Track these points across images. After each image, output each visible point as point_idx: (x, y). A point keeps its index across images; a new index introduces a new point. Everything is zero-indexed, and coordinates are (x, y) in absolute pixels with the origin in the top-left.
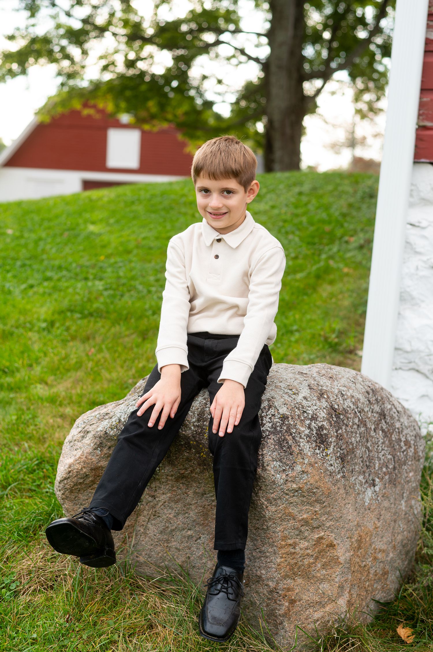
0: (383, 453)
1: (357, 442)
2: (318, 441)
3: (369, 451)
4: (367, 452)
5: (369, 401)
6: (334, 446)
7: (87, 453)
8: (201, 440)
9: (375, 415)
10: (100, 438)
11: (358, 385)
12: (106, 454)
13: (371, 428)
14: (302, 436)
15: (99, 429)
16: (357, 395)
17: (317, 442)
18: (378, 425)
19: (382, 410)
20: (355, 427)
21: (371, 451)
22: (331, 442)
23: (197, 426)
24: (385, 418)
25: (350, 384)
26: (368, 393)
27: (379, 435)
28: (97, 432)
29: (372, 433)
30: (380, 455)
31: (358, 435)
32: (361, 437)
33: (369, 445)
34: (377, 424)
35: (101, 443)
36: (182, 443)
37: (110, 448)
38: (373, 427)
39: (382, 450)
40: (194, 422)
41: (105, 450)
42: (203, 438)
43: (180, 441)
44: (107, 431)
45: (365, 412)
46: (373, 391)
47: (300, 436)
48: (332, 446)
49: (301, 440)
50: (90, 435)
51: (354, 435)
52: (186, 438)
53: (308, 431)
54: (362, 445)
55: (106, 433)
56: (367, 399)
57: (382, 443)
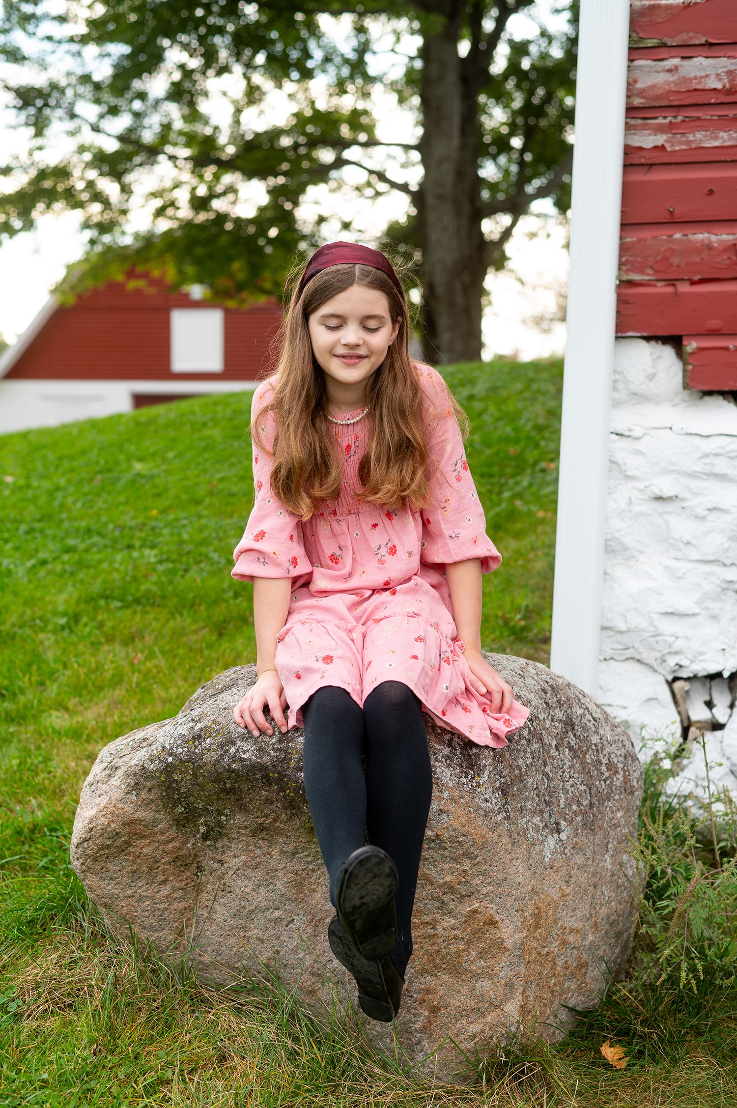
0: (571, 782)
1: (527, 765)
2: (464, 765)
3: (548, 780)
4: (546, 780)
5: (547, 703)
6: (490, 772)
7: (116, 799)
8: (285, 771)
9: (557, 724)
10: (135, 775)
11: (529, 681)
12: (144, 800)
13: (550, 744)
14: (439, 758)
15: (132, 763)
16: (527, 694)
17: (462, 767)
18: (562, 739)
19: (567, 716)
20: (524, 742)
21: (553, 780)
22: (485, 766)
23: (278, 749)
24: (573, 729)
25: (516, 679)
26: (545, 691)
27: (564, 754)
28: (130, 767)
29: (553, 752)
30: (568, 786)
31: (528, 755)
32: (533, 758)
33: (548, 769)
35: (136, 784)
36: (258, 777)
37: (150, 790)
38: (554, 743)
39: (570, 777)
40: (274, 744)
41: (144, 794)
42: (288, 768)
43: (255, 774)
44: (146, 765)
45: (539, 720)
46: (552, 686)
47: (436, 758)
48: (487, 772)
49: (438, 764)
50: (120, 773)
51: (522, 754)
52: (263, 768)
53: (449, 750)
54: (537, 770)
55: (144, 768)
56: (542, 701)
57: (570, 767)
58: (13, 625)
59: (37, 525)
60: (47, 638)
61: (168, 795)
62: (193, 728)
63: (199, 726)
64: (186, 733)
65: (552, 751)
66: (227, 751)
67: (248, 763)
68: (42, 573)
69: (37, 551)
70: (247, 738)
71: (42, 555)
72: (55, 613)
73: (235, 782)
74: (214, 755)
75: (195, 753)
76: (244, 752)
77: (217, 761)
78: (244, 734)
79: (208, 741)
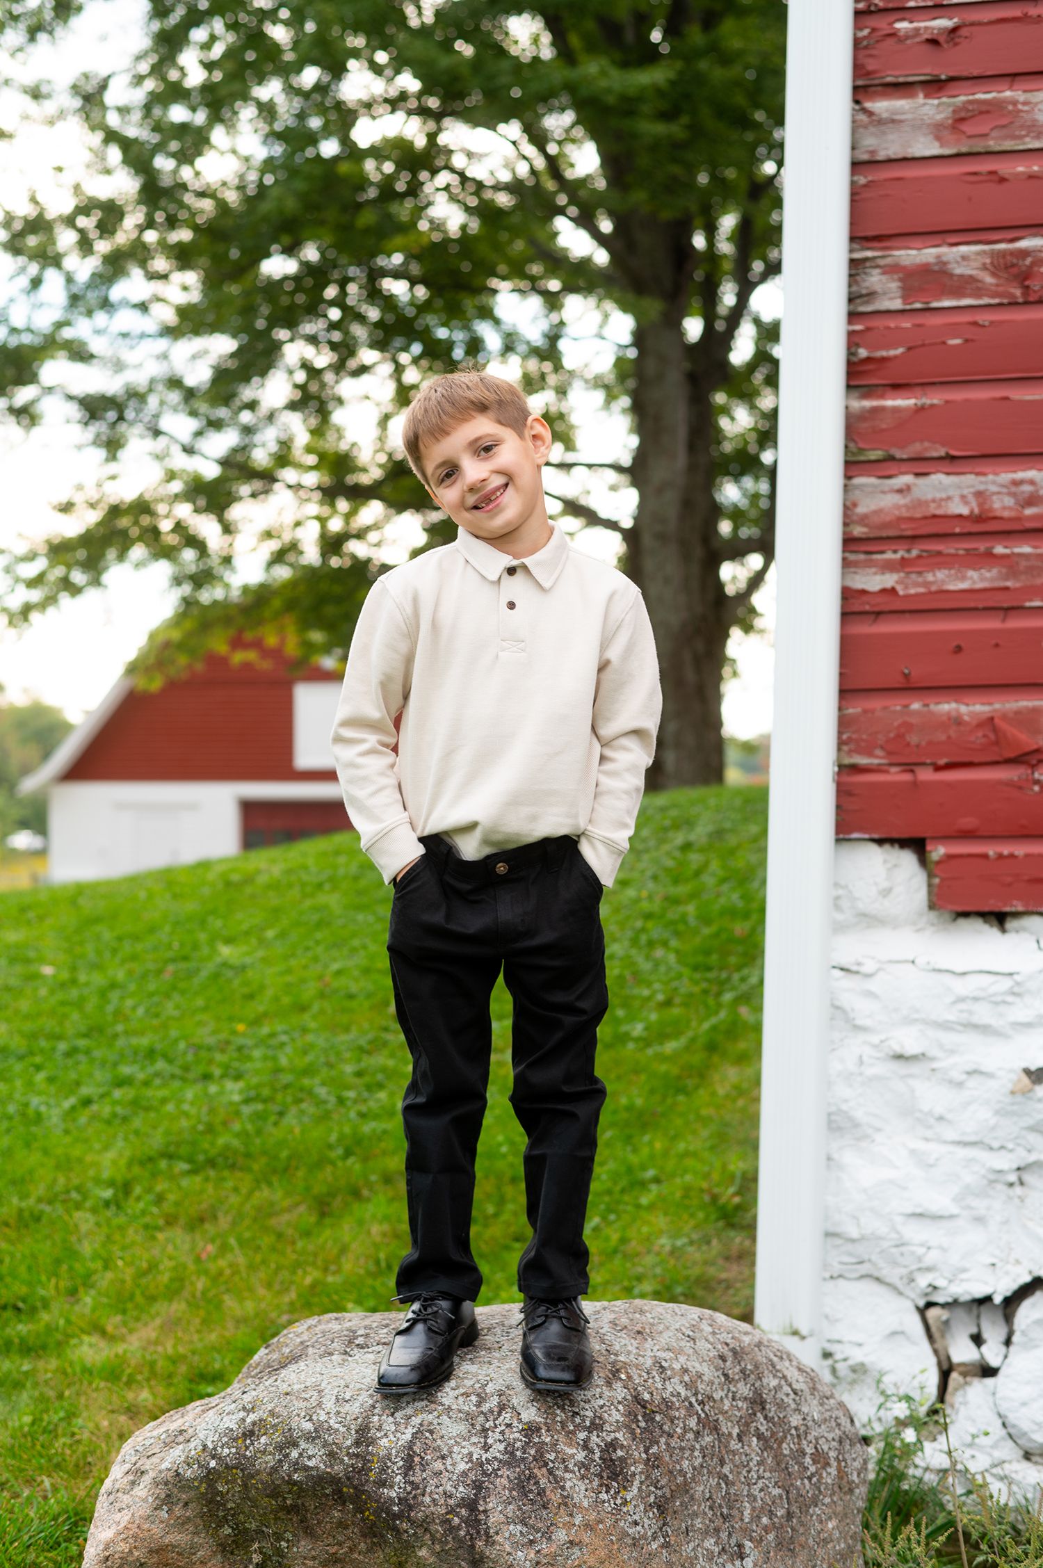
0: (760, 1484)
1: (694, 1469)
2: (605, 1475)
3: (727, 1484)
4: (723, 1485)
5: (726, 1375)
6: (641, 1483)
7: (141, 1517)
8: (363, 1485)
9: (740, 1404)
10: (166, 1484)
11: (702, 1345)
12: (179, 1518)
13: (730, 1434)
14: (570, 1466)
15: (163, 1467)
16: (697, 1365)
17: (602, 1477)
18: (747, 1425)
19: (755, 1392)
20: (690, 1436)
21: (733, 1484)
22: (634, 1475)
23: (354, 1454)
24: (764, 1408)
25: (683, 1344)
26: (723, 1358)
27: (749, 1446)
28: (160, 1472)
29: (734, 1445)
30: (755, 1490)
31: (696, 1453)
32: (704, 1457)
33: (726, 1470)
34: (745, 1425)
35: (168, 1496)
36: (327, 1491)
37: (186, 1504)
38: (735, 1431)
39: (759, 1478)
40: (349, 1448)
41: (178, 1511)
42: (367, 1481)
43: (323, 1488)
44: (180, 1471)
45: (714, 1401)
46: (734, 1352)
47: (566, 1467)
48: (636, 1483)
49: (568, 1476)
50: (147, 1479)
51: (687, 1454)
52: (334, 1480)
53: (583, 1454)
54: (709, 1473)
55: (178, 1474)
56: (720, 1373)
57: (759, 1464)
58: (40, 1200)
59: (82, 1045)
60: (84, 1220)
61: (209, 1511)
62: (243, 1420)
63: (252, 1417)
64: (234, 1427)
65: (733, 1442)
66: (287, 1456)
67: (314, 1473)
70: (314, 1439)
71: (86, 1090)
72: (98, 1182)
73: (299, 1498)
74: (270, 1460)
75: (245, 1456)
76: (310, 1458)
77: (274, 1470)
78: (310, 1432)
79: (263, 1440)
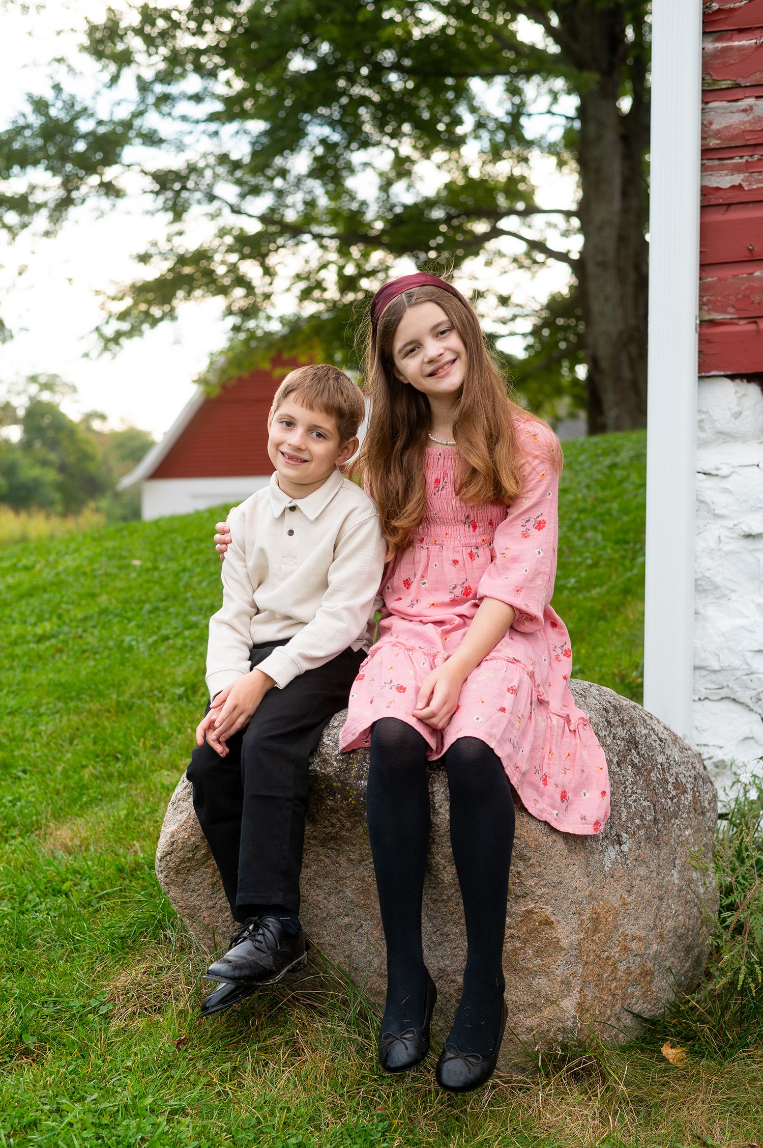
0: (634, 797)
5: (609, 722)
9: (619, 742)
11: (590, 700)
19: (631, 735)
24: (637, 747)
27: (626, 771)
30: (630, 801)
39: (633, 793)
46: (615, 707)
52: (327, 778)
56: (604, 720)
57: (632, 783)
58: (132, 696)
59: (162, 605)
60: (164, 708)
68: (163, 648)
69: (159, 628)
71: (164, 632)
72: (174, 684)
